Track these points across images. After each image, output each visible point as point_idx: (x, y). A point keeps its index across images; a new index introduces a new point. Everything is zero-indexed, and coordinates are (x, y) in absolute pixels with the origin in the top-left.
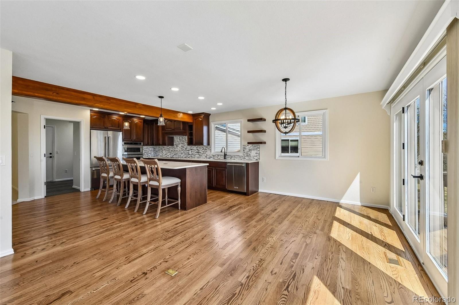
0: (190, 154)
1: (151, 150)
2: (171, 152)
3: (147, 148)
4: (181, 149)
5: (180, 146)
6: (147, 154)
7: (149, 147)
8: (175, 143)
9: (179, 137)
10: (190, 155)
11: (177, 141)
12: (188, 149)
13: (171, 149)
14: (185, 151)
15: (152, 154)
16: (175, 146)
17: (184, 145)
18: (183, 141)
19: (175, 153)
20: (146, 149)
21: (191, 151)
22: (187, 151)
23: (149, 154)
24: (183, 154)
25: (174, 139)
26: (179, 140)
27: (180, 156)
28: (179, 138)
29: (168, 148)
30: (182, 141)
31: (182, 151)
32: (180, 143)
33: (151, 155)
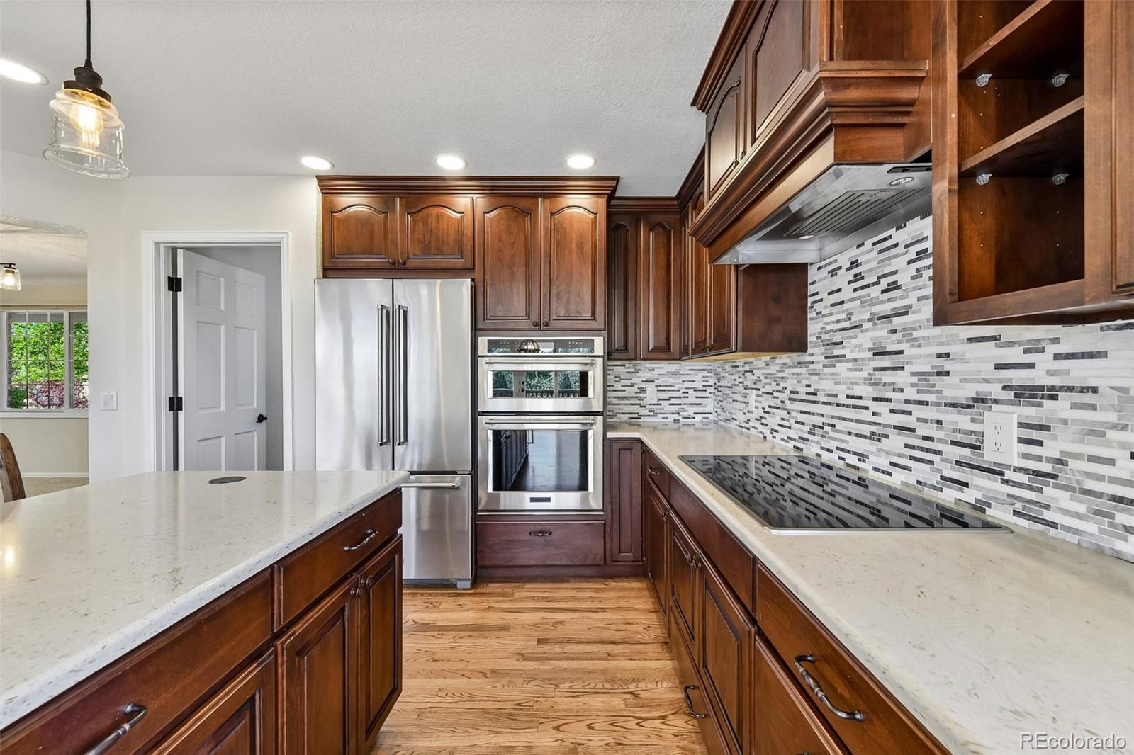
0: (990, 456)
1: (699, 385)
2: (788, 404)
3: (675, 374)
4: (870, 381)
5: (858, 345)
6: (676, 408)
7: (686, 365)
8: (814, 328)
9: (853, 253)
10: (994, 471)
11: (835, 298)
12: (968, 392)
13: (790, 384)
14: (919, 412)
15: (709, 408)
16: (816, 352)
17: (907, 332)
18: (894, 286)
19: (818, 421)
20: (670, 380)
21: (1028, 412)
22: (949, 416)
23: (691, 411)
24: (896, 442)
25: (811, 289)
26: (847, 293)
27: (862, 457)
28: (855, 264)
29: (773, 369)
30: (875, 292)
31: (883, 408)
32: (856, 319)
33: (699, 418)
